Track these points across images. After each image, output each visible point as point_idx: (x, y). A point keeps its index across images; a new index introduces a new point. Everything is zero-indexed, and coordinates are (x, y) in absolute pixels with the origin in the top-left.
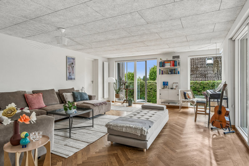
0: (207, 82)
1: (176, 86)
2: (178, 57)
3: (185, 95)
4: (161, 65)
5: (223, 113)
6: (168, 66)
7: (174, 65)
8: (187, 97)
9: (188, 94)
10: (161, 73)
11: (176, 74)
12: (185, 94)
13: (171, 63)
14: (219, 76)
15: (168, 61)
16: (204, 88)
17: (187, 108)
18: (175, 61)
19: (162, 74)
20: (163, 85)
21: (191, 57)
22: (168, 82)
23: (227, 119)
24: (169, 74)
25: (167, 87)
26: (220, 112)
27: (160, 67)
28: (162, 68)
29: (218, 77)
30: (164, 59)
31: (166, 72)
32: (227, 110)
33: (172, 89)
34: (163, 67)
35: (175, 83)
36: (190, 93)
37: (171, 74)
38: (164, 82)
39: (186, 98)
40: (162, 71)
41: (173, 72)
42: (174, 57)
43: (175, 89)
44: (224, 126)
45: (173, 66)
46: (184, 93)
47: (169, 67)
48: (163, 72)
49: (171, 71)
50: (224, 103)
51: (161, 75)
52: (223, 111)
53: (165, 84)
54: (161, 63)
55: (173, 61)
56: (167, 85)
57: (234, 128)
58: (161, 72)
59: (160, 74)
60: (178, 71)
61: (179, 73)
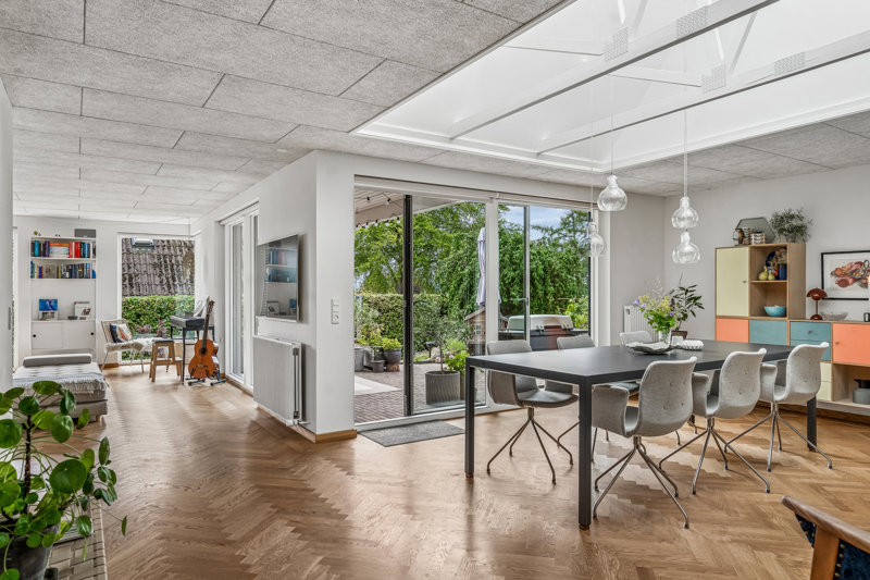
0: (145, 298)
1: (87, 312)
2: (92, 233)
3: (113, 332)
4: (37, 249)
5: (210, 351)
6: (59, 254)
7: (79, 254)
8: (119, 337)
9: (121, 330)
10: (36, 275)
11: (88, 277)
12: (112, 330)
13: (70, 247)
14: (171, 282)
15: (61, 242)
16: (139, 316)
17: (116, 365)
18: (82, 244)
19: (41, 276)
20: (41, 309)
21: (124, 237)
22: (56, 301)
23: (215, 360)
24: (63, 277)
25: (56, 315)
26: (204, 351)
27: (34, 255)
28: (39, 261)
29: (169, 287)
30: (47, 234)
31: (54, 272)
32: (216, 344)
33: (72, 318)
34: (44, 256)
35: (80, 303)
36: (123, 327)
37: (71, 277)
38: (42, 302)
39: (115, 340)
40: (41, 269)
41: (75, 272)
42: (78, 232)
43: (81, 318)
44: (211, 373)
45: (76, 256)
46: (111, 327)
47: (65, 257)
48: (44, 271)
49: (70, 271)
50: (210, 337)
51: (36, 279)
52: (208, 347)
53: (47, 307)
54: (37, 244)
55: (76, 243)
56: (54, 308)
57: (224, 376)
58: (36, 270)
59: (32, 277)
60: (93, 272)
61: (94, 276)
